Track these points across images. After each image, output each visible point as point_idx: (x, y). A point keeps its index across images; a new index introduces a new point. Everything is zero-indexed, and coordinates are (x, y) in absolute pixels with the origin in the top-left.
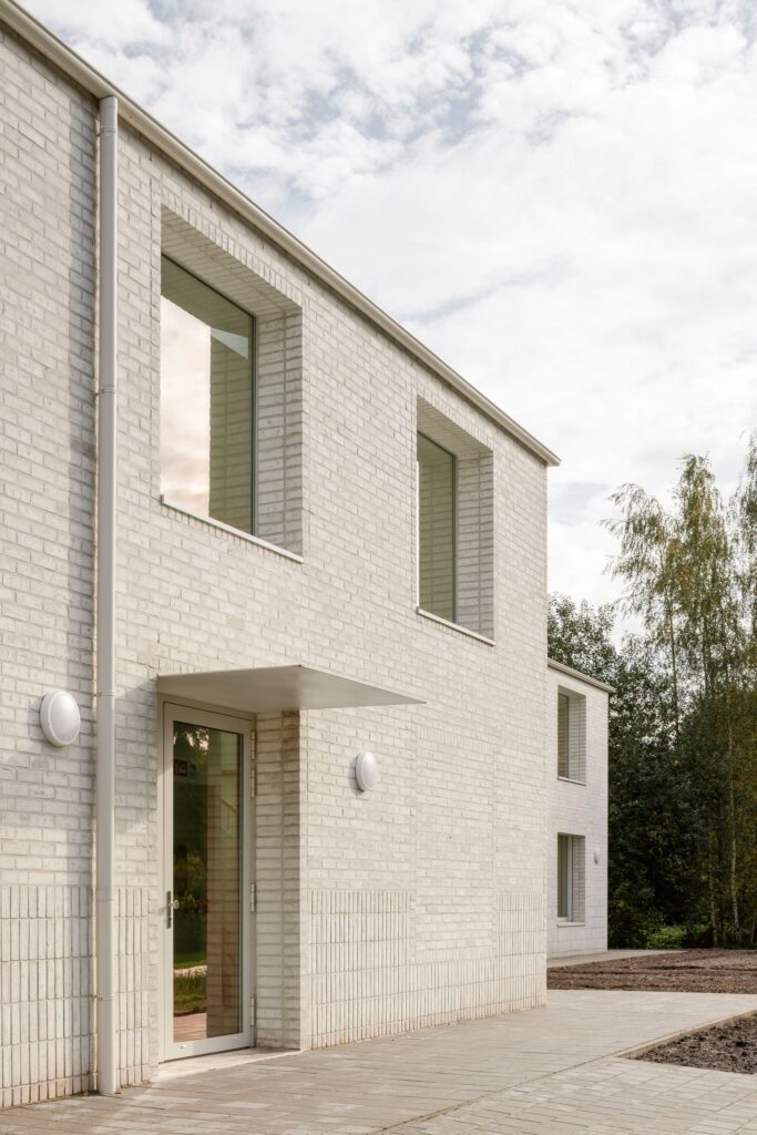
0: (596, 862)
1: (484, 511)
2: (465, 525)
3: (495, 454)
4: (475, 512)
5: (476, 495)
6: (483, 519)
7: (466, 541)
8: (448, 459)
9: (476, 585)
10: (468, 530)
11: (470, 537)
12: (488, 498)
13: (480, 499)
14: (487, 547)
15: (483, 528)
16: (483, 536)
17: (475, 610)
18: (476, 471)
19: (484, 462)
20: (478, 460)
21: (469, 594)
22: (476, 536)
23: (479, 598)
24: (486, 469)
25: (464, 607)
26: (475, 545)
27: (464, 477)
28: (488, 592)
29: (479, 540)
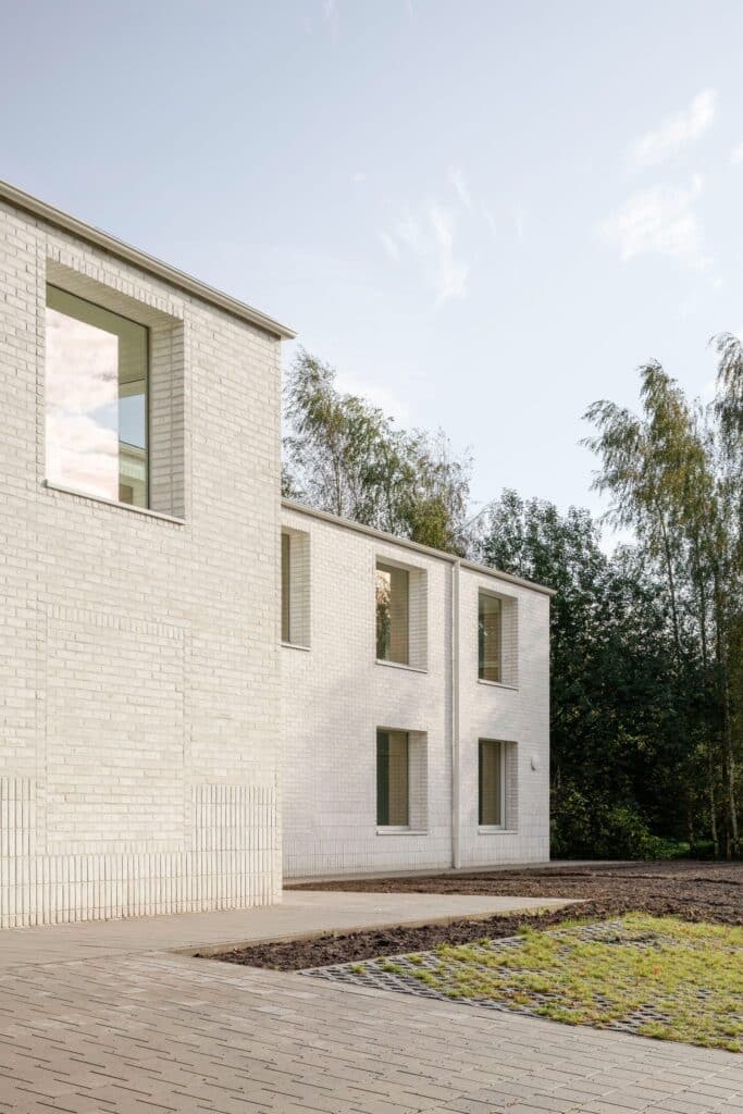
0: (533, 769)
1: (175, 384)
2: (159, 399)
3: (187, 324)
4: (167, 385)
5: (168, 368)
6: (175, 392)
7: (160, 417)
8: (143, 331)
9: (168, 462)
10: (162, 405)
11: (162, 412)
12: (179, 370)
13: (172, 371)
14: (178, 422)
15: (175, 402)
16: (175, 409)
17: (168, 488)
18: (168, 342)
19: (175, 333)
20: (170, 331)
21: (163, 471)
22: (168, 410)
23: (171, 475)
24: (177, 341)
25: (159, 485)
26: (168, 419)
27: (158, 349)
28: (180, 469)
29: (172, 415)
